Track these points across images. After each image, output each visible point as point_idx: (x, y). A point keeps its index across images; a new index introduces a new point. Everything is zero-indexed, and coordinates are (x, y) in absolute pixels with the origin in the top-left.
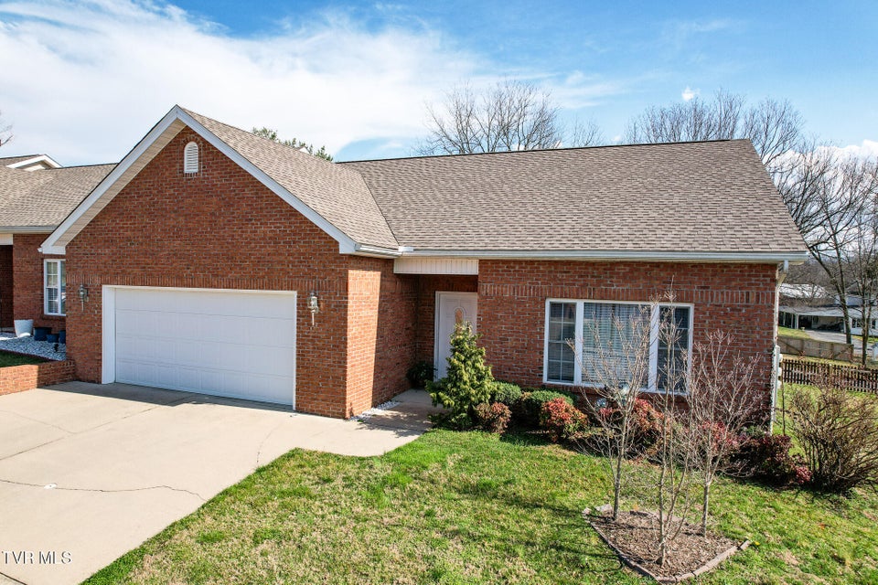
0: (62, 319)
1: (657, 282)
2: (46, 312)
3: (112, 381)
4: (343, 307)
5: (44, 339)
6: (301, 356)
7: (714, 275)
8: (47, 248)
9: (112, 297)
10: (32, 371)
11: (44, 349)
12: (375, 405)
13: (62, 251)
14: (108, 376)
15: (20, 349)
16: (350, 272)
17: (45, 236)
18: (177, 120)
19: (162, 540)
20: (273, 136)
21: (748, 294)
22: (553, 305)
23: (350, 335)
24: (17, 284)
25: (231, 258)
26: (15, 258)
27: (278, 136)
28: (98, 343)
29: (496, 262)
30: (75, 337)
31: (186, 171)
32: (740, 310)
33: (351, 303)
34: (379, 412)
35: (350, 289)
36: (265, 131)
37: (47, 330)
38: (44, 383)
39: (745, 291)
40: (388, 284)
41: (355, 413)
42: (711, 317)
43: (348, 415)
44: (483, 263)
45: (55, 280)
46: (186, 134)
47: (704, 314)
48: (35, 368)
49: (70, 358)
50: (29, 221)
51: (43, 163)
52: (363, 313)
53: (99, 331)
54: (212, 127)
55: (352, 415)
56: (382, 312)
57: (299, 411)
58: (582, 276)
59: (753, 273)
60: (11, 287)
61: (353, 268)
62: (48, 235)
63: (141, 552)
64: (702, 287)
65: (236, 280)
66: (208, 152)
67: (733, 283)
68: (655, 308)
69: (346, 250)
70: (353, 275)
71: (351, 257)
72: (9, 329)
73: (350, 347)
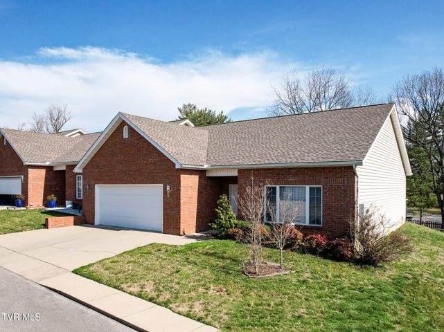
0: (81, 200)
1: (307, 176)
2: (77, 198)
3: (99, 224)
4: (179, 190)
5: (76, 208)
6: (165, 210)
7: (330, 172)
8: (76, 170)
9: (99, 190)
11: (76, 212)
12: (197, 232)
13: (81, 171)
15: (67, 212)
16: (182, 176)
17: (74, 166)
18: (120, 118)
19: (100, 262)
20: (194, 107)
21: (344, 180)
22: (267, 188)
23: (182, 201)
24: (67, 186)
25: (140, 172)
26: (67, 175)
27: (197, 107)
28: (93, 208)
29: (244, 170)
30: (86, 206)
31: (124, 137)
32: (341, 187)
33: (182, 188)
34: (199, 234)
35: (182, 182)
36: (189, 105)
37: (77, 205)
38: (75, 224)
40: (203, 181)
41: (186, 234)
42: (329, 191)
43: (182, 233)
44: (240, 171)
45: (80, 184)
46: (123, 123)
47: (326, 189)
48: (73, 217)
49: (84, 215)
50: (71, 159)
51: (80, 132)
52: (190, 193)
53: (94, 203)
54: (132, 119)
55: (184, 234)
56: (200, 193)
57: (164, 233)
58: (277, 175)
59: (346, 170)
60: (65, 187)
61: (183, 174)
62: (76, 165)
63: (94, 264)
64: (325, 178)
66: (132, 130)
67: (338, 176)
68: (307, 188)
69: (177, 167)
70: (183, 177)
71: (182, 170)
72: (64, 205)
73: (182, 206)
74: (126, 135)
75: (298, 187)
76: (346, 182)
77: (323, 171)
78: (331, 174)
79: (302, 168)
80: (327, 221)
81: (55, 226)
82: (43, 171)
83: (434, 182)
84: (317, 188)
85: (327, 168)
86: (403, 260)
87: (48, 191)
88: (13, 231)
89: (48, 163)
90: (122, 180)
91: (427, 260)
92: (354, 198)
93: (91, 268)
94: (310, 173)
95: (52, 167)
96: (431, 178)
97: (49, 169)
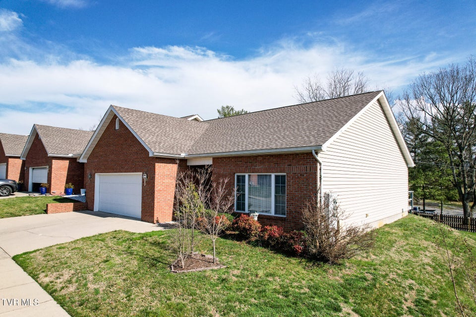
1: (272, 164)
3: (98, 210)
4: (153, 178)
7: (293, 159)
8: (81, 160)
9: (97, 178)
10: (71, 205)
14: (96, 209)
16: (156, 164)
18: (111, 110)
21: (306, 167)
22: (238, 176)
23: (156, 189)
25: (126, 161)
28: (93, 195)
29: (218, 158)
30: (88, 194)
32: (303, 175)
33: (157, 177)
34: (174, 223)
35: (157, 171)
38: (75, 210)
39: (305, 166)
40: (183, 170)
41: (160, 222)
42: (293, 179)
43: (155, 222)
44: (214, 159)
47: (290, 177)
49: (86, 202)
52: (166, 181)
53: (94, 191)
54: (122, 111)
55: (158, 222)
57: (142, 221)
58: (246, 163)
59: (308, 157)
61: (158, 162)
64: (289, 165)
65: (127, 169)
66: (121, 123)
67: (301, 163)
68: (273, 176)
69: (151, 155)
70: (158, 165)
71: (157, 158)
72: (79, 193)
73: (157, 194)
74: (117, 127)
75: (266, 175)
76: (308, 170)
77: (286, 157)
78: (294, 161)
79: (268, 155)
80: (291, 212)
81: (56, 212)
82: (67, 163)
83: (453, 175)
84: (282, 176)
85: (291, 154)
86: (373, 257)
87: (69, 180)
88: (13, 215)
89: (70, 155)
90: (113, 169)
91: (407, 256)
92: (316, 186)
93: (32, 255)
94: (274, 160)
95: (75, 159)
96: (450, 172)
97: (73, 161)
